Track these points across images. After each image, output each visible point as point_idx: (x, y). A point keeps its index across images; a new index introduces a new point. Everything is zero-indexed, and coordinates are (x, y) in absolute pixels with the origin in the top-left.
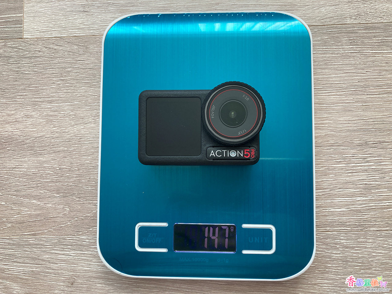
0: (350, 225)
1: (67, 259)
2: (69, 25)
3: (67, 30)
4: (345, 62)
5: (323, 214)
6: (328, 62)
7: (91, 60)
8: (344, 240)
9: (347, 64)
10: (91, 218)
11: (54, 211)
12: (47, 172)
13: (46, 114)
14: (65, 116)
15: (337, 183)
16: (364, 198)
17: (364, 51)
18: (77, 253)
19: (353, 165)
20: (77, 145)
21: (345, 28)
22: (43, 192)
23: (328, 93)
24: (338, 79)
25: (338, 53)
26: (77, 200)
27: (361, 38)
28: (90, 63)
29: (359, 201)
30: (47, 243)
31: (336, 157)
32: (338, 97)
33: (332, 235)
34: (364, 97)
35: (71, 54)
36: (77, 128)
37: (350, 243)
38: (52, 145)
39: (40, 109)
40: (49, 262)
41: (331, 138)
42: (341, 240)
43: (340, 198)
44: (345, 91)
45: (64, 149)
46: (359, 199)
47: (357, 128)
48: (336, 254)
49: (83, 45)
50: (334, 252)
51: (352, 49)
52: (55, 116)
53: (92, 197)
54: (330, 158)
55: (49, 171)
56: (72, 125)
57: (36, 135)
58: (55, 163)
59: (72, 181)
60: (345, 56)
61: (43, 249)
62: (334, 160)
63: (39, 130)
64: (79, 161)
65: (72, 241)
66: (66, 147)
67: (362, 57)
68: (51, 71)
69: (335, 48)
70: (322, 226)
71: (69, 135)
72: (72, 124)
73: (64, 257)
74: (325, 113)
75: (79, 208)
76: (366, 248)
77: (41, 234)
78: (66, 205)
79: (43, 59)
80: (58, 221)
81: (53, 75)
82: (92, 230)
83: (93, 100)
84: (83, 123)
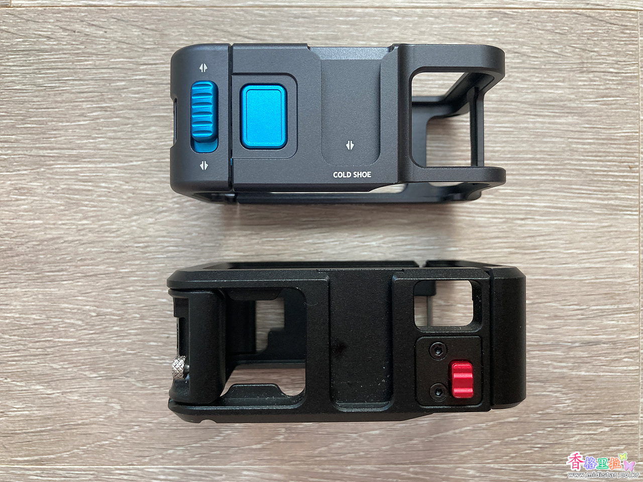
11: (84, 410)
12: (68, 321)
13: (65, 186)
14: (109, 192)
20: (138, 262)
22: (60, 367)
26: (138, 387)
35: (125, 47)
36: (139, 222)
38: (79, 260)
39: (51, 174)
49: (153, 26)
52: (86, 193)
55: (72, 318)
56: (125, 215)
57: (41, 235)
58: (87, 301)
59: (126, 343)
63: (49, 224)
64: (143, 298)
66: (113, 265)
68: (76, 85)
71: (119, 237)
72: (127, 213)
75: (144, 403)
78: (113, 398)
79: (56, 57)
80: (93, 432)
81: (82, 95)
84: (152, 211)
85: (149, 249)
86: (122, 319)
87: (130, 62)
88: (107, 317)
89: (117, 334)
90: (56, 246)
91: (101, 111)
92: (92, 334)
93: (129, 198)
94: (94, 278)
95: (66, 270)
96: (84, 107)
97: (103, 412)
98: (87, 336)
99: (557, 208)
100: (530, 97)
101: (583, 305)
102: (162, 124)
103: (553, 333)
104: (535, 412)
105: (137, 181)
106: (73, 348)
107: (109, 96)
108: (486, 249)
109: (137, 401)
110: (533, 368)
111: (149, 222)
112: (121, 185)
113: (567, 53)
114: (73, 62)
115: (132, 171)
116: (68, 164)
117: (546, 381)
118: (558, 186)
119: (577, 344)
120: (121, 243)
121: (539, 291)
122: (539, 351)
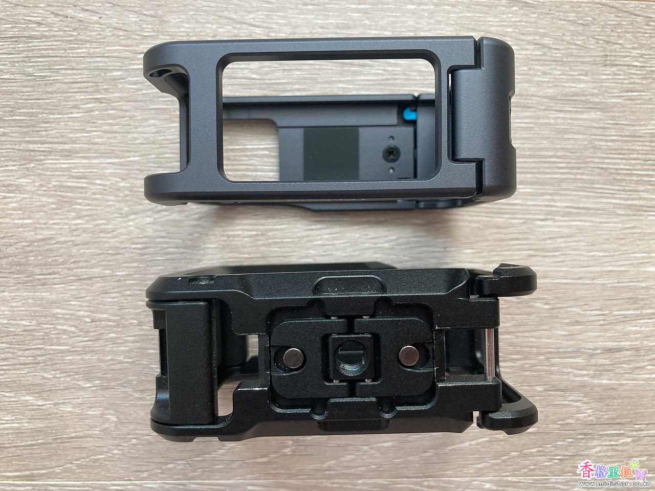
85: (147, 251)
86: (118, 325)
87: (127, 51)
88: (103, 323)
89: (113, 341)
90: (48, 247)
91: (95, 102)
92: (86, 341)
93: (126, 196)
94: (89, 282)
95: (58, 273)
96: (77, 98)
97: (98, 424)
98: (82, 344)
99: (579, 208)
100: (551, 91)
101: (605, 310)
102: (161, 117)
103: (572, 340)
104: (555, 423)
105: (134, 178)
106: (66, 356)
107: (105, 87)
108: (505, 251)
109: (135, 412)
110: (553, 376)
111: (147, 222)
113: (590, 45)
114: (65, 50)
115: (129, 167)
116: (60, 159)
117: (566, 390)
118: (580, 185)
119: (599, 351)
120: (118, 245)
121: (559, 295)
122: (559, 358)
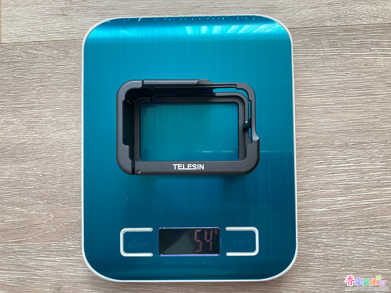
0: (331, 224)
1: (52, 265)
2: (47, 29)
3: (46, 34)
4: (326, 65)
5: (306, 214)
6: (309, 64)
7: (72, 65)
8: (326, 239)
9: (327, 67)
10: (76, 223)
11: (38, 218)
12: (30, 179)
13: (27, 120)
14: (46, 122)
15: (319, 184)
16: (344, 198)
17: (344, 53)
18: (62, 259)
19: (333, 166)
20: (60, 152)
21: (325, 31)
22: (27, 199)
23: (309, 95)
24: (319, 82)
25: (318, 55)
26: (61, 207)
27: (341, 40)
28: (71, 68)
29: (339, 200)
30: (32, 250)
31: (317, 158)
32: (318, 100)
33: (313, 234)
34: (344, 99)
35: (51, 58)
36: (59, 134)
37: (331, 241)
38: (34, 152)
39: (20, 115)
40: (35, 268)
41: (312, 140)
42: (322, 239)
43: (322, 198)
44: (325, 93)
45: (47, 156)
46: (340, 198)
47: (337, 130)
48: (318, 253)
49: (63, 49)
50: (316, 251)
51: (332, 51)
52: (36, 123)
53: (76, 203)
54: (311, 160)
55: (32, 178)
57: (17, 142)
58: (38, 170)
59: (56, 187)
60: (325, 59)
61: (28, 256)
62: (315, 161)
63: (20, 137)
64: (62, 167)
65: (57, 247)
66: (49, 153)
67: (342, 59)
68: (30, 76)
69: (316, 51)
70: (304, 226)
71: (51, 141)
72: (54, 130)
73: (49, 263)
74: (306, 115)
75: (64, 214)
76: (346, 246)
77: (26, 241)
78: (51, 212)
79: (21, 64)
80: (42, 227)
81: (33, 80)
82: (78, 235)
83: (75, 105)
84: (64, 129)
85: (64, 146)
86: (53, 177)
87: (53, 65)
88: (47, 176)
89: (51, 184)
90: (24, 146)
91: (41, 87)
92: (40, 184)
93: (55, 124)
94: (41, 160)
95: (28, 157)
96: (34, 85)
97: (46, 218)
102: (68, 91)
105: (58, 116)
106: (32, 191)
107: (45, 80)
109: (61, 213)
111: (64, 134)
112: (51, 118)
114: (29, 66)
115: (56, 112)
116: (28, 110)
120: (52, 144)
